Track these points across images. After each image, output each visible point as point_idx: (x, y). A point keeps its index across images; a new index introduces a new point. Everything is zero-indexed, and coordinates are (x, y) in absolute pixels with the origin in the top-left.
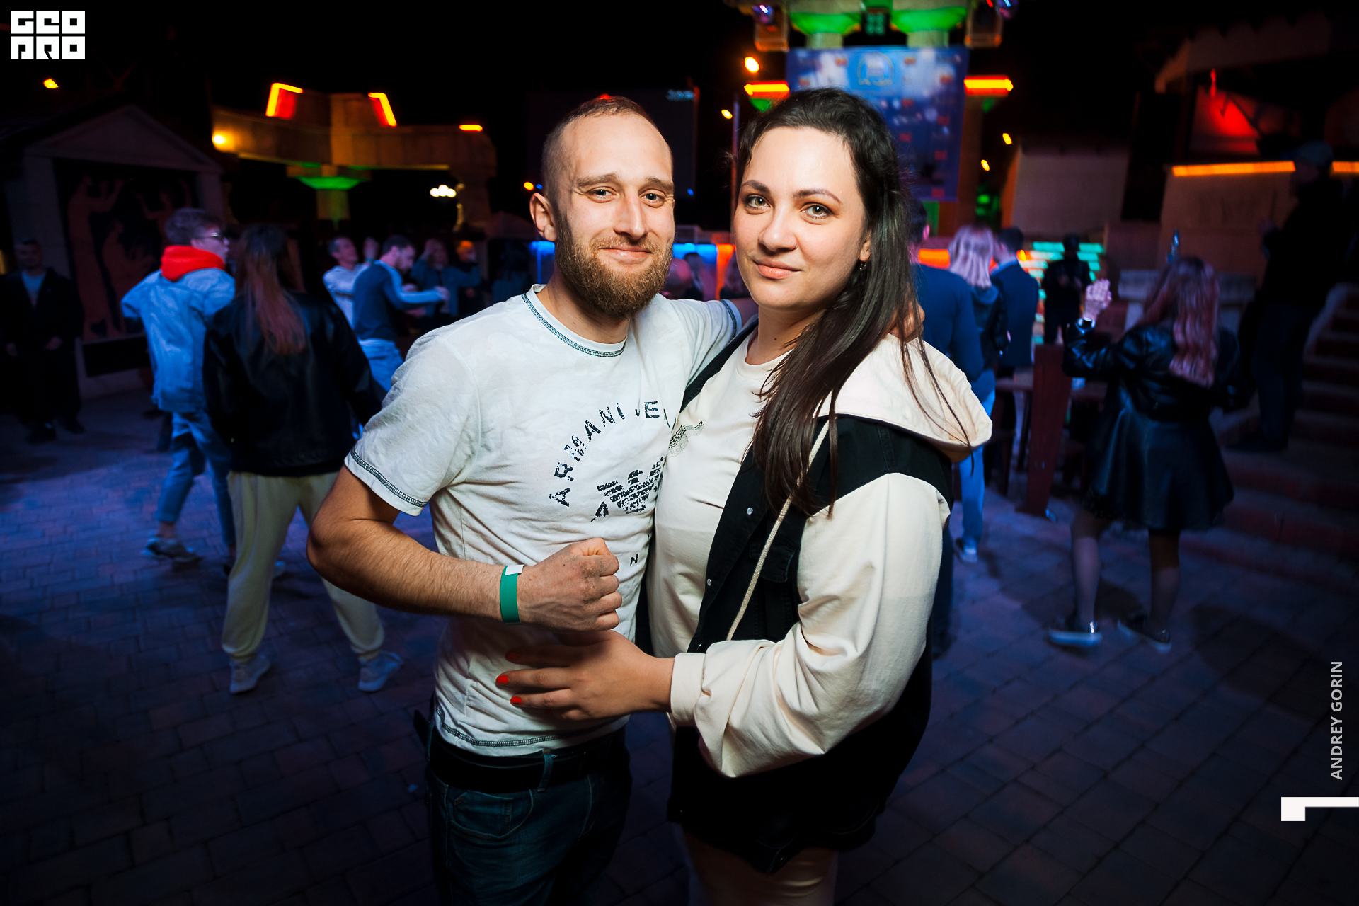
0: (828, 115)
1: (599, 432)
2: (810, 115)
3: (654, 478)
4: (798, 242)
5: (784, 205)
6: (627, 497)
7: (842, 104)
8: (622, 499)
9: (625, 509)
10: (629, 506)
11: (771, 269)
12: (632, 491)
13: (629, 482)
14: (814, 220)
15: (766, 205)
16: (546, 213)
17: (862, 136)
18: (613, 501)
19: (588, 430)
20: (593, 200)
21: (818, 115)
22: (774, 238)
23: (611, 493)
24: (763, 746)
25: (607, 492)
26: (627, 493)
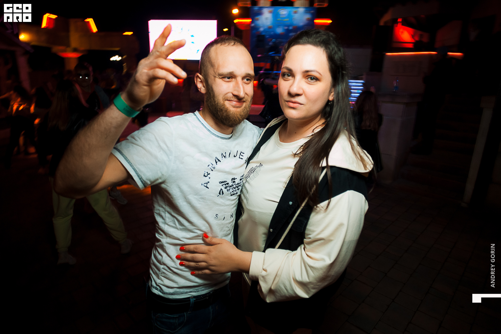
0: (317, 40)
1: (220, 161)
2: (310, 40)
3: (242, 182)
4: (304, 92)
5: (299, 77)
6: (231, 188)
7: (323, 36)
8: (228, 188)
9: (230, 192)
10: (232, 192)
11: (293, 104)
12: (233, 186)
13: (232, 182)
14: (310, 83)
15: (291, 77)
16: (201, 82)
17: (331, 48)
18: (225, 188)
19: (216, 161)
20: (224, 81)
21: (313, 40)
22: (294, 90)
23: (224, 185)
24: (284, 292)
25: (223, 185)
26: (231, 186)
